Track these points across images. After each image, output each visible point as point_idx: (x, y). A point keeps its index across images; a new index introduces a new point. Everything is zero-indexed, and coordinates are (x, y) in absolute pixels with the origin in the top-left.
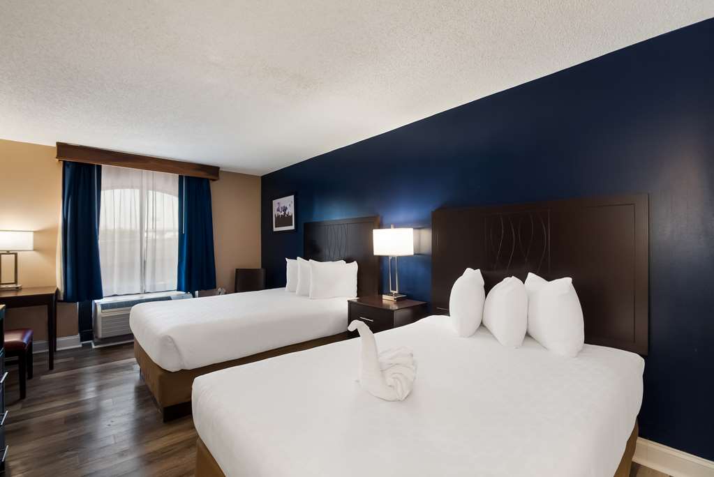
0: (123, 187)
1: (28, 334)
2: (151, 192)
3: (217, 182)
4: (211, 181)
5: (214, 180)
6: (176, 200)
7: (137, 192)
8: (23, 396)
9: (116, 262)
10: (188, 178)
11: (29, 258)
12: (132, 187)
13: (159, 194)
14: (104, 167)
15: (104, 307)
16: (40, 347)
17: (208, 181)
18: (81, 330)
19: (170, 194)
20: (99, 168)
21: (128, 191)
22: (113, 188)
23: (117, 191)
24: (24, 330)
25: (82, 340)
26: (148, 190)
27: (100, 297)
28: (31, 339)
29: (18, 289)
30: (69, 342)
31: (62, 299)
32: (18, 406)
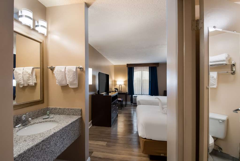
0: (138, 71)
1: (122, 99)
2: (143, 71)
3: (159, 67)
4: (157, 67)
5: (158, 66)
6: (148, 72)
7: (141, 71)
8: (121, 109)
9: (137, 87)
10: (151, 67)
11: (123, 86)
12: (139, 71)
13: (145, 72)
14: (134, 67)
15: (134, 96)
16: (124, 103)
17: (156, 67)
18: (131, 101)
19: (147, 71)
20: (133, 68)
21: (139, 72)
22: (136, 71)
23: (137, 72)
24: (122, 98)
25: (131, 103)
26: (142, 71)
27: (134, 95)
28: (123, 100)
29: (122, 92)
30: (129, 103)
31: (128, 94)
32: (120, 110)
